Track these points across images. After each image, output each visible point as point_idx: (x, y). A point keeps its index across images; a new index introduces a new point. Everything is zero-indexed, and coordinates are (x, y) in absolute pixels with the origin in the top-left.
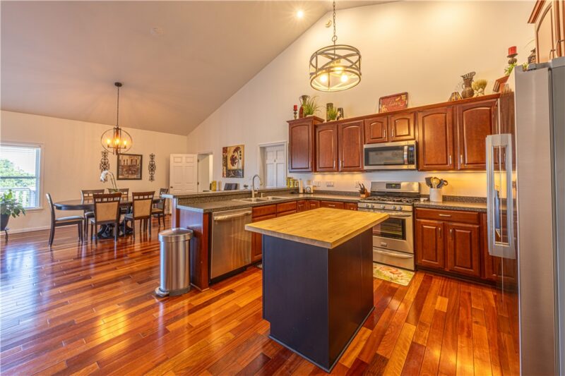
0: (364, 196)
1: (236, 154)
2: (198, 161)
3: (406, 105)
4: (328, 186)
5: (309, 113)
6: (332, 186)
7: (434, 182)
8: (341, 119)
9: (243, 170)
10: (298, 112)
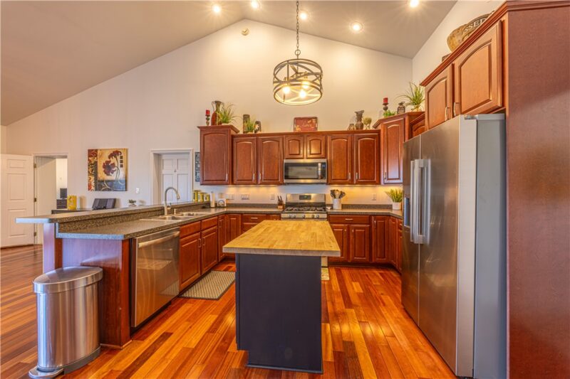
0: (281, 207)
1: (113, 160)
2: (35, 166)
3: (316, 128)
4: (243, 199)
5: (225, 122)
6: (248, 199)
7: (337, 194)
8: (259, 132)
9: (126, 181)
10: (210, 118)
